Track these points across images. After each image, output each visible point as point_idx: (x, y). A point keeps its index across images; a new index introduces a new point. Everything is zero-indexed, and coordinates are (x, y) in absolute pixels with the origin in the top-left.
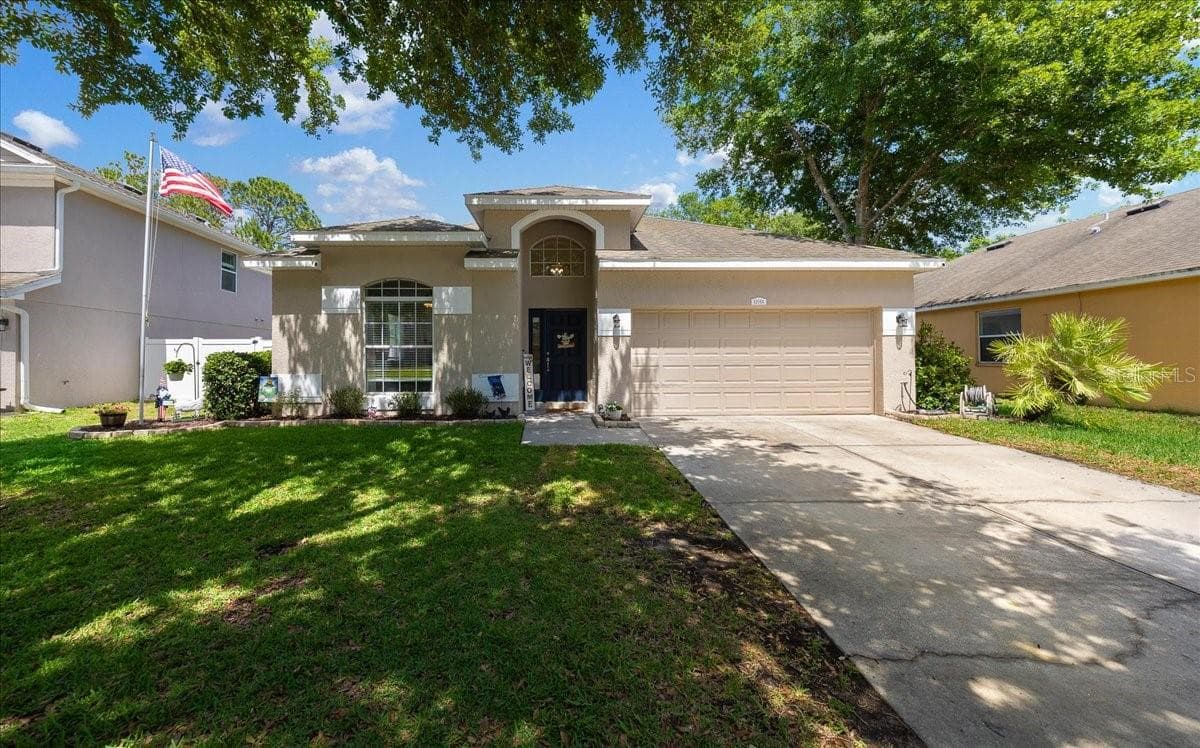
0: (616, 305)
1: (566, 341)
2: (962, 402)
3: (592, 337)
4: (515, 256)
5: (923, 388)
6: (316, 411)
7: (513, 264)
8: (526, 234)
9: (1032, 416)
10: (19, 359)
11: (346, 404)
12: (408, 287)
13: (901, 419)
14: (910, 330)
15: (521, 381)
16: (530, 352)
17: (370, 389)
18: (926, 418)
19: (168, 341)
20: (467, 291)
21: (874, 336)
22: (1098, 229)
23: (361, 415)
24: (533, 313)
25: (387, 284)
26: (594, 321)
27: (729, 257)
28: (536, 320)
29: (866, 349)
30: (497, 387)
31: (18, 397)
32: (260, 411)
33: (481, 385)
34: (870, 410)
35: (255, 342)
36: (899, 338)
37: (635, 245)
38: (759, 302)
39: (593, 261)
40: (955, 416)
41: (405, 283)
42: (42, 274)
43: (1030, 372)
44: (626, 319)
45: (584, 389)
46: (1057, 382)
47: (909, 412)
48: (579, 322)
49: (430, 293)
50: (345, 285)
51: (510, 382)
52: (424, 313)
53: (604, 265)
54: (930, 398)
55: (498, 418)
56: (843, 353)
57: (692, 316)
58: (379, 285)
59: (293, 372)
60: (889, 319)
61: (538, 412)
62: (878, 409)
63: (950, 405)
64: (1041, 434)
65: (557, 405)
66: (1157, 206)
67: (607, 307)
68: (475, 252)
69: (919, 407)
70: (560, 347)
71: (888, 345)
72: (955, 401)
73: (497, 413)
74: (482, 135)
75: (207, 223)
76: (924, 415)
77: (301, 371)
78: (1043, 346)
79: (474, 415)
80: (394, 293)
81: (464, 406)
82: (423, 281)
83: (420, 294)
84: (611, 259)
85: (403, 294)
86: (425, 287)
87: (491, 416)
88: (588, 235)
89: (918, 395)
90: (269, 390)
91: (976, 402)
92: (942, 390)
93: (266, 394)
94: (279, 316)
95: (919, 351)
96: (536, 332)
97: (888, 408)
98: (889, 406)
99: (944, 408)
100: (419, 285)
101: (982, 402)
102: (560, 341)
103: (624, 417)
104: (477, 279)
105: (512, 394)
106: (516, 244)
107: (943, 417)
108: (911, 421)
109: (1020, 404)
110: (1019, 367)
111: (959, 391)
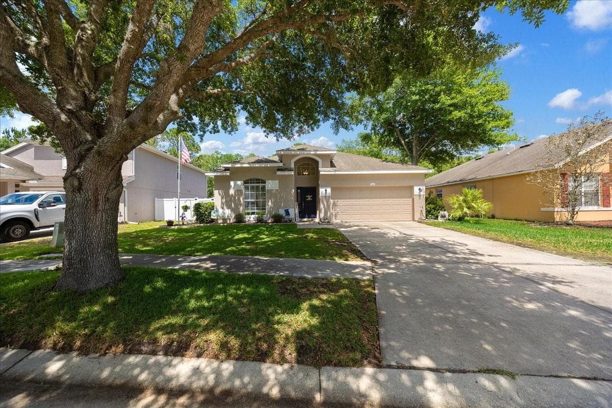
0: (325, 186)
1: (309, 198)
2: (439, 217)
3: (318, 197)
4: (293, 170)
5: (428, 212)
6: (230, 221)
7: (293, 173)
8: (296, 163)
10: (125, 206)
11: (240, 219)
12: (259, 181)
13: (420, 222)
14: (423, 193)
15: (294, 211)
16: (297, 201)
17: (246, 214)
18: (429, 222)
19: (164, 199)
20: (277, 182)
21: (411, 195)
22: (509, 153)
23: (245, 222)
24: (298, 188)
25: (251, 180)
26: (319, 191)
27: (363, 170)
28: (299, 191)
29: (409, 199)
30: (287, 213)
31: (125, 219)
32: (213, 221)
33: (282, 212)
34: (411, 220)
35: (196, 199)
36: (420, 196)
37: (332, 165)
38: (373, 184)
39: (318, 171)
41: (257, 180)
42: (129, 177)
44: (329, 190)
45: (315, 214)
48: (314, 191)
49: (265, 183)
50: (239, 180)
51: (291, 211)
52: (263, 188)
53: (321, 173)
54: (430, 216)
55: (288, 223)
56: (402, 201)
57: (350, 189)
58: (248, 180)
59: (223, 208)
60: (416, 190)
61: (300, 222)
62: (414, 220)
65: (305, 219)
66: (529, 145)
67: (323, 187)
68: (280, 169)
69: (426, 218)
70: (307, 200)
71: (416, 198)
73: (288, 221)
74: (282, 135)
75: (168, 153)
77: (225, 207)
79: (281, 222)
80: (254, 183)
81: (277, 219)
82: (263, 179)
83: (262, 183)
84: (324, 171)
85: (257, 183)
86: (263, 181)
87: (286, 222)
88: (317, 163)
89: (426, 214)
90: (214, 215)
91: (443, 216)
92: (434, 213)
93: (214, 216)
94: (217, 191)
95: (427, 199)
96: (299, 196)
97: (416, 219)
98: (417, 218)
99: (433, 219)
100: (261, 180)
101: (445, 216)
102: (307, 198)
103: (329, 222)
104: (280, 178)
105: (292, 216)
106: (293, 166)
110: (453, 204)
111: (439, 213)
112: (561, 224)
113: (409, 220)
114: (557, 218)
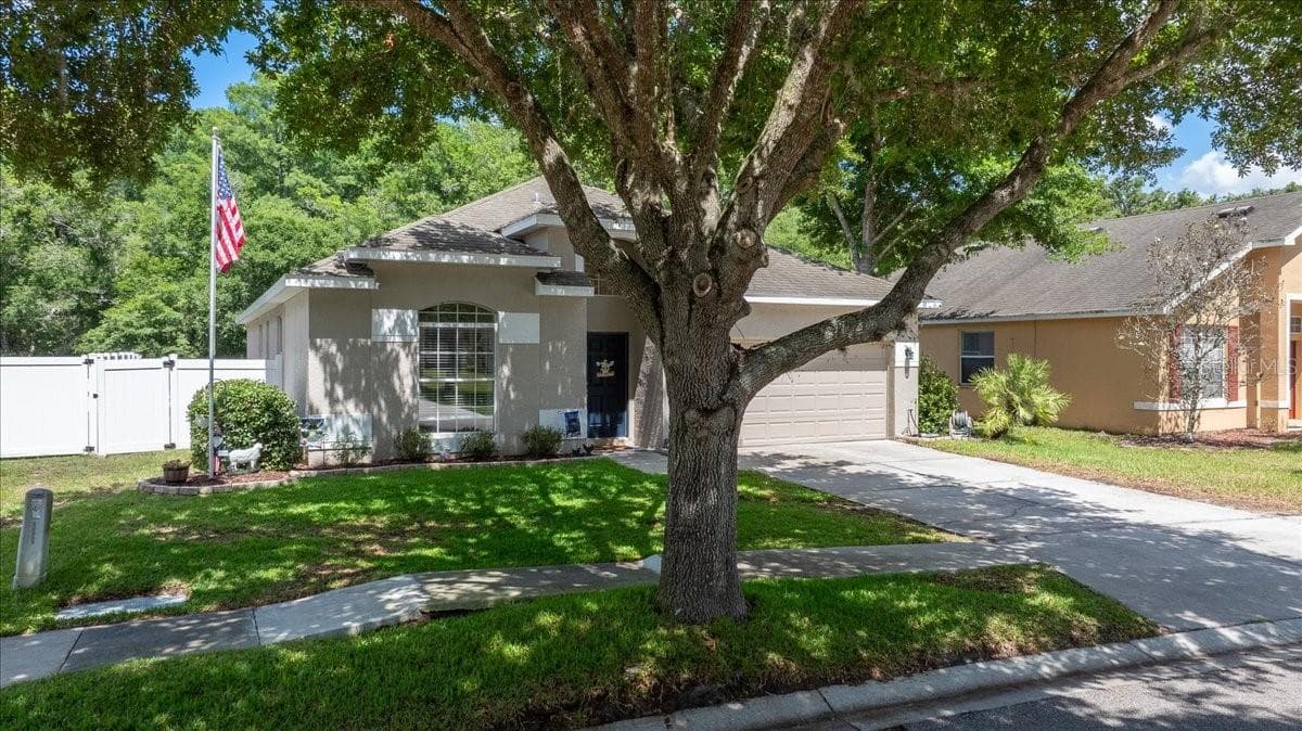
1: (605, 369)
2: (951, 425)
3: (637, 365)
5: (924, 413)
9: (997, 436)
11: (415, 447)
12: (468, 311)
13: (909, 442)
14: (915, 362)
17: (422, 429)
18: (928, 440)
20: (535, 318)
21: (888, 367)
25: (443, 307)
30: (574, 423)
34: (884, 435)
36: (907, 369)
40: (947, 438)
41: (463, 307)
43: (994, 400)
46: (1010, 408)
47: (915, 436)
49: (491, 319)
50: (401, 309)
52: (485, 340)
54: (928, 423)
55: (583, 455)
56: (864, 383)
58: (434, 308)
59: (331, 395)
60: (900, 351)
62: (891, 435)
63: (941, 429)
64: (1000, 447)
68: (546, 277)
69: (920, 432)
70: (599, 375)
71: (899, 374)
72: (946, 425)
73: (583, 451)
76: (925, 438)
77: (340, 394)
78: (1003, 378)
80: (452, 319)
81: (539, 443)
82: (486, 304)
83: (482, 319)
85: (462, 319)
86: (486, 311)
89: (920, 419)
91: (960, 426)
92: (937, 416)
97: (898, 433)
98: (899, 430)
99: (938, 432)
100: (481, 310)
101: (964, 425)
102: (600, 369)
104: (545, 307)
107: (939, 439)
108: (916, 443)
109: (989, 426)
110: (988, 396)
111: (949, 416)
112: (1171, 440)
113: (880, 436)
114: (1166, 427)
